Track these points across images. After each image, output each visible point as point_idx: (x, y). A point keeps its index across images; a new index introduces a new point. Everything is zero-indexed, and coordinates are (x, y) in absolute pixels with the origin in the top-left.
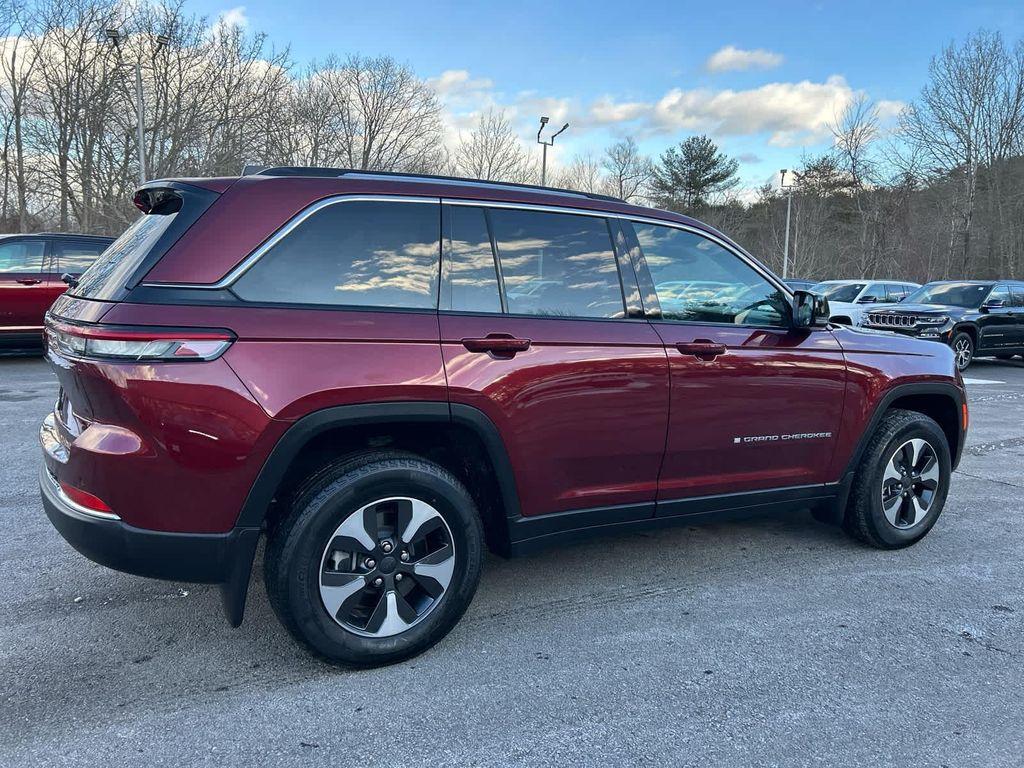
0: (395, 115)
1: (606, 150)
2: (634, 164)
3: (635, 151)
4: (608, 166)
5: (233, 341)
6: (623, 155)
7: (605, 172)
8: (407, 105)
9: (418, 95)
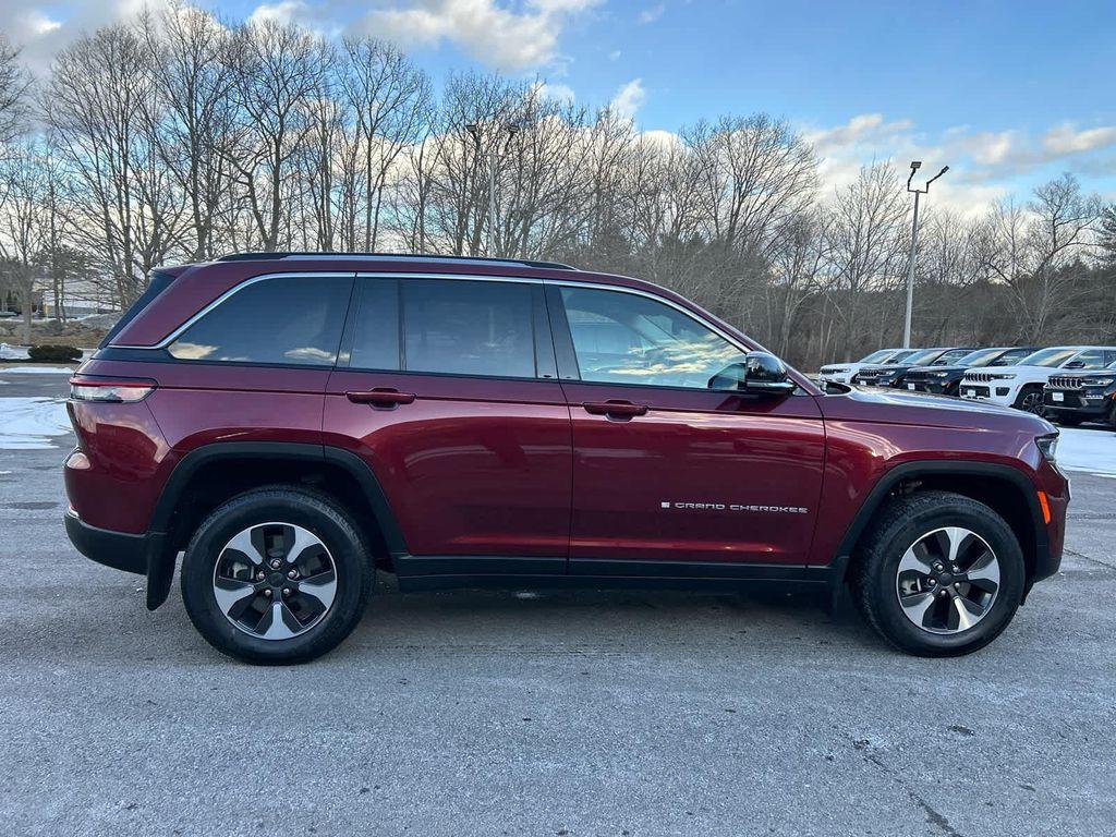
0: (767, 174)
1: (1034, 191)
2: (1074, 203)
3: (1077, 188)
4: (1037, 210)
5: (155, 388)
6: (1058, 196)
7: (1032, 217)
8: (780, 162)
9: (793, 151)
